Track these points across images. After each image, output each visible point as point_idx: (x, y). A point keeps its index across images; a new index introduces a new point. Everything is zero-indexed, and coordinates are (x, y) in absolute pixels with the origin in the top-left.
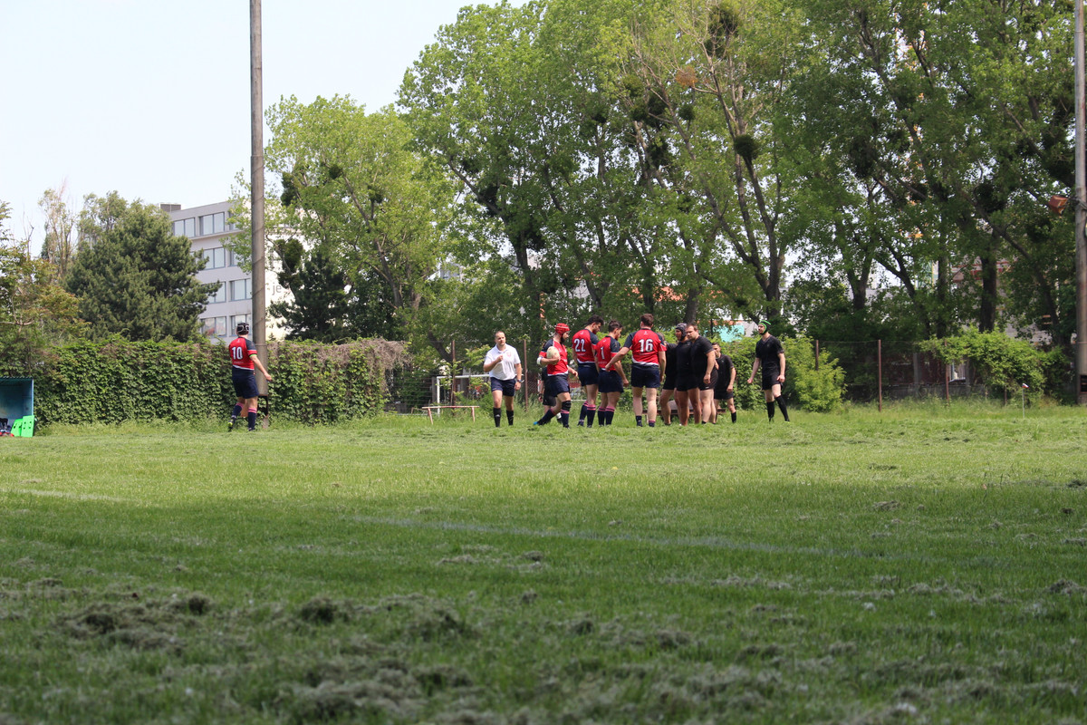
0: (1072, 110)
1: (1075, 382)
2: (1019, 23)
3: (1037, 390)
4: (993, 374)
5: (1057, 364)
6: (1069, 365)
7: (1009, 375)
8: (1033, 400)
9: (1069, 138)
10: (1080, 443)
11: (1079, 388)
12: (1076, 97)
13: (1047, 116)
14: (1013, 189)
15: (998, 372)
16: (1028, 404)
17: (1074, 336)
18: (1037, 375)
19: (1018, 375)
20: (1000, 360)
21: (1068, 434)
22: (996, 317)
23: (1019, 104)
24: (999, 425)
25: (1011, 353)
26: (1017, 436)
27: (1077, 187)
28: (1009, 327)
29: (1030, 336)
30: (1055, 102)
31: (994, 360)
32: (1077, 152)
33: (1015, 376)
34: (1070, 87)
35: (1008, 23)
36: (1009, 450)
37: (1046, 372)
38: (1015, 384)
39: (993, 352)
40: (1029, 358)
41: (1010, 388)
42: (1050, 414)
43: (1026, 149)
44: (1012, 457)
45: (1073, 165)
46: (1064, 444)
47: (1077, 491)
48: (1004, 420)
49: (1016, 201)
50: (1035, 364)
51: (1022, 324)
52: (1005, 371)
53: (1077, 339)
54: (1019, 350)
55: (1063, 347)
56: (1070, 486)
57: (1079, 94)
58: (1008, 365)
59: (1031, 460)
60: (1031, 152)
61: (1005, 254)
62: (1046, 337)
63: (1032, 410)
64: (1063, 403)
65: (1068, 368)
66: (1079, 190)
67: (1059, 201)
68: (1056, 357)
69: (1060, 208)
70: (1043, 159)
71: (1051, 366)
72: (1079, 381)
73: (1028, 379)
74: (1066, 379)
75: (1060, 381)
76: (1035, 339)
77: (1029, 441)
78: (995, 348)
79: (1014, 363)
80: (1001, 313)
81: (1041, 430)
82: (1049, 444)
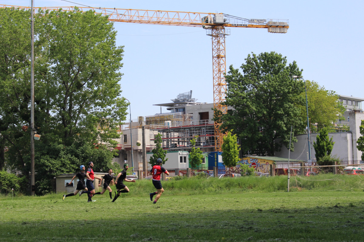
0: (30, 97)
1: (30, 188)
2: (12, 68)
3: (17, 190)
4: (3, 185)
5: (24, 181)
6: (28, 182)
7: (8, 186)
8: (16, 194)
9: (29, 107)
10: (28, 209)
11: (31, 190)
12: (31, 93)
13: (21, 99)
14: (9, 123)
15: (4, 184)
16: (14, 195)
17: (30, 173)
18: (17, 185)
19: (11, 185)
20: (5, 180)
21: (25, 206)
22: (4, 166)
23: (12, 95)
24: (3, 203)
25: (9, 178)
26: (8, 207)
27: (31, 123)
28: (8, 169)
29: (15, 173)
30: (24, 95)
31: (3, 180)
32: (31, 111)
33: (10, 186)
34: (29, 90)
35: (8, 68)
36: (5, 211)
37: (20, 184)
38: (10, 188)
39: (2, 178)
40: (15, 180)
41: (8, 190)
42: (22, 198)
43: (15, 110)
44: (5, 214)
45: (30, 116)
46: (23, 209)
47: (24, 226)
48: (5, 201)
49: (11, 127)
50: (17, 182)
51: (13, 168)
52: (7, 184)
53: (31, 173)
54: (11, 177)
55: (26, 176)
56: (22, 224)
57: (32, 92)
58: (8, 182)
59: (11, 215)
60: (16, 111)
61: (7, 145)
62: (20, 173)
63: (16, 197)
64: (26, 195)
65: (28, 183)
66: (32, 124)
67: (25, 127)
68: (24, 179)
69: (26, 130)
70: (20, 113)
71: (22, 182)
72: (31, 187)
73: (14, 187)
74: (27, 187)
75: (25, 187)
76: (17, 173)
77: (11, 208)
78: (3, 176)
79: (10, 181)
80: (6, 165)
81: (16, 205)
82: (18, 210)
